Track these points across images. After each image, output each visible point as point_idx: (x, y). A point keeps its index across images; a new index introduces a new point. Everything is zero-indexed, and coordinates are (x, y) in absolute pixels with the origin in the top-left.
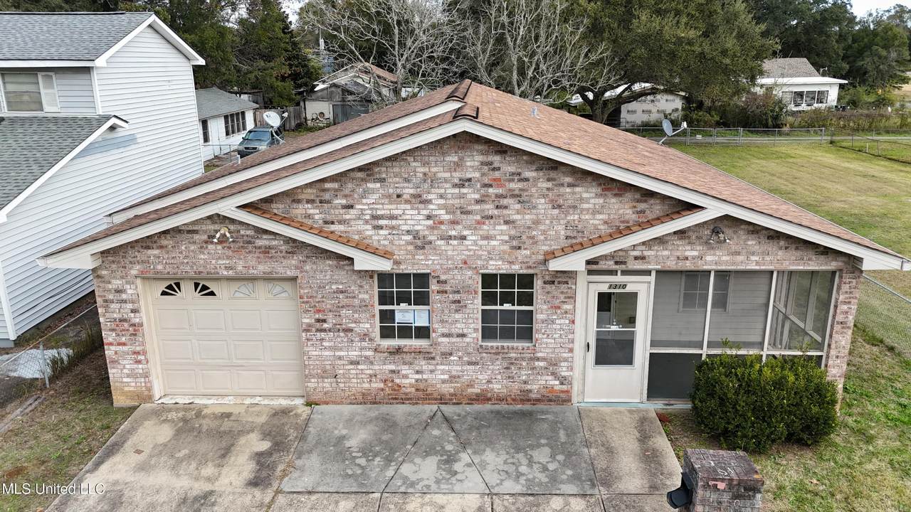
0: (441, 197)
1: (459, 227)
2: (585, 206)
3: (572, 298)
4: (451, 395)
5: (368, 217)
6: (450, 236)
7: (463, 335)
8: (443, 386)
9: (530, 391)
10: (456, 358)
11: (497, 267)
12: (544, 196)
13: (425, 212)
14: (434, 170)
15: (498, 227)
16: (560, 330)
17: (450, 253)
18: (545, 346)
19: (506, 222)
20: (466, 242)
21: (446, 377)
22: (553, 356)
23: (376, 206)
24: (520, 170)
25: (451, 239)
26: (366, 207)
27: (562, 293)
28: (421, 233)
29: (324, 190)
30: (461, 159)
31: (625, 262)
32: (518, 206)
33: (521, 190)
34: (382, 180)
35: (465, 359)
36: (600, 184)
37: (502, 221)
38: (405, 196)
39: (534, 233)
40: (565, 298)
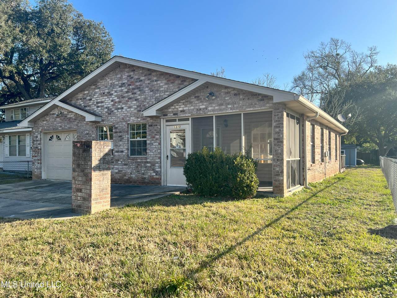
0: (116, 92)
1: (121, 104)
2: (162, 89)
3: (159, 132)
4: (119, 179)
5: (95, 103)
6: (118, 108)
7: (122, 152)
8: (116, 175)
9: (145, 178)
10: (120, 162)
11: (133, 120)
12: (147, 87)
13: (111, 99)
14: (114, 81)
15: (133, 103)
16: (155, 148)
17: (118, 115)
18: (150, 156)
19: (136, 100)
20: (124, 110)
21: (117, 171)
22: (153, 161)
23: (97, 98)
24: (139, 77)
25: (119, 109)
26: (95, 99)
27: (155, 130)
28: (110, 108)
29: (84, 94)
30: (122, 76)
31: (177, 114)
32: (139, 93)
33: (140, 85)
34: (99, 88)
35: (123, 162)
36: (166, 79)
37: (134, 100)
38: (105, 93)
39: (145, 103)
40: (156, 133)
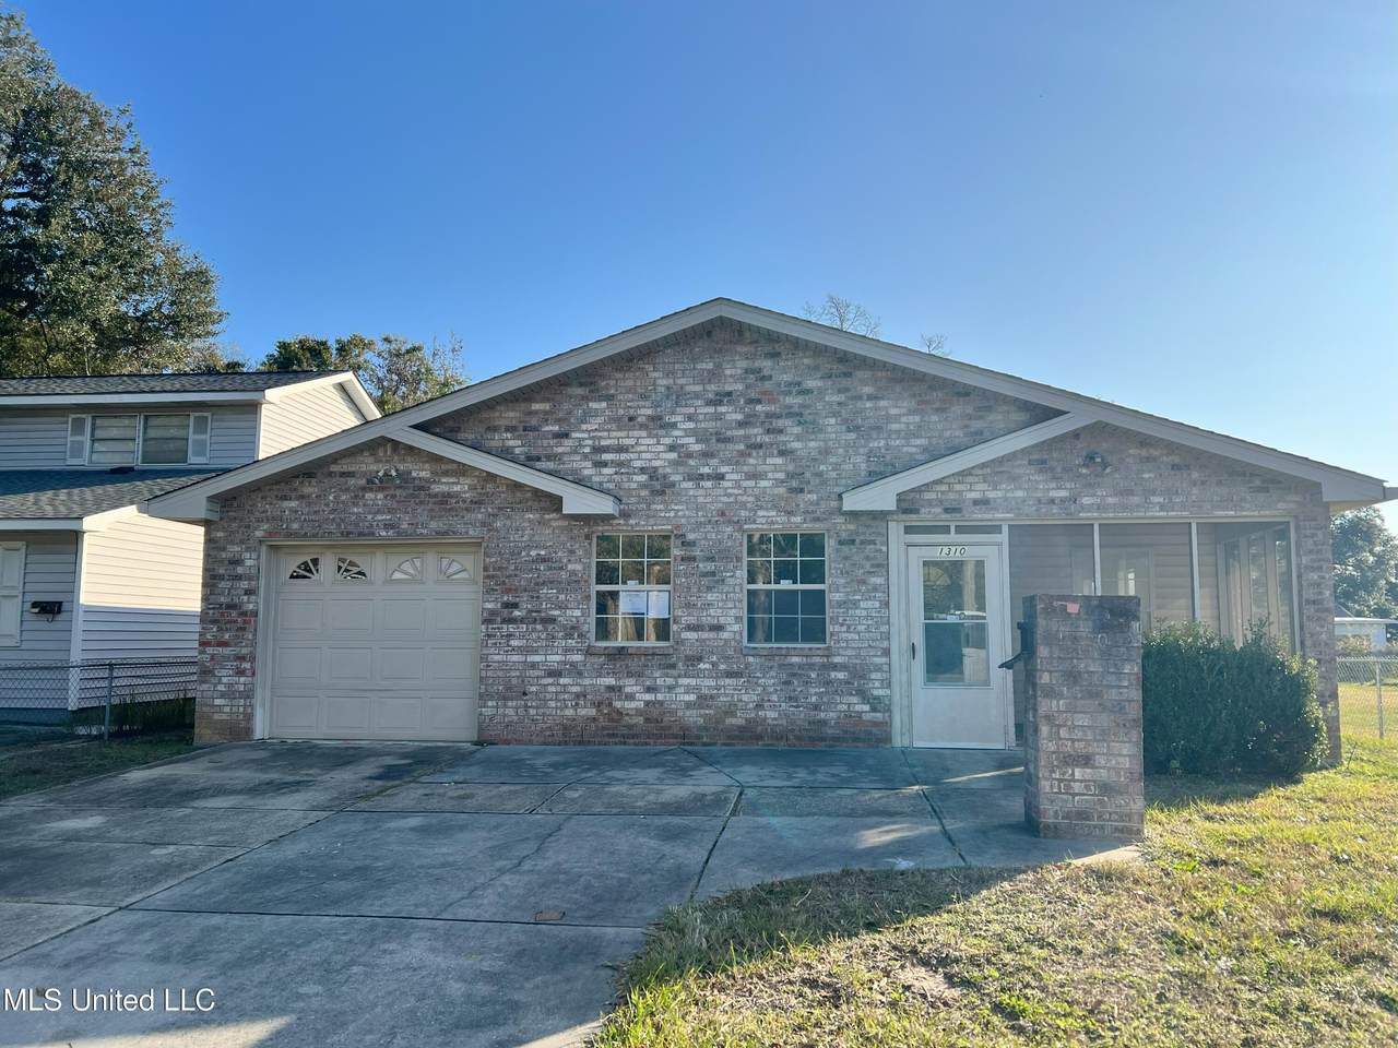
0: (690, 418)
1: (714, 462)
2: (895, 426)
3: (882, 566)
4: (700, 728)
5: (587, 450)
6: (702, 475)
7: (718, 628)
8: (688, 713)
9: (824, 722)
10: (707, 666)
11: (769, 521)
12: (835, 415)
13: (667, 441)
14: (681, 381)
15: (769, 461)
16: (867, 617)
17: (701, 499)
18: (845, 645)
19: (782, 453)
20: (725, 484)
21: (692, 697)
22: (858, 661)
23: (600, 434)
24: (800, 379)
25: (703, 479)
26: (586, 435)
27: (867, 558)
28: (660, 471)
29: (531, 413)
30: (718, 366)
31: (960, 509)
32: (797, 430)
33: (801, 406)
34: (609, 398)
35: (722, 667)
36: (914, 396)
37: (775, 452)
38: (639, 419)
39: (822, 467)
40: (872, 566)
